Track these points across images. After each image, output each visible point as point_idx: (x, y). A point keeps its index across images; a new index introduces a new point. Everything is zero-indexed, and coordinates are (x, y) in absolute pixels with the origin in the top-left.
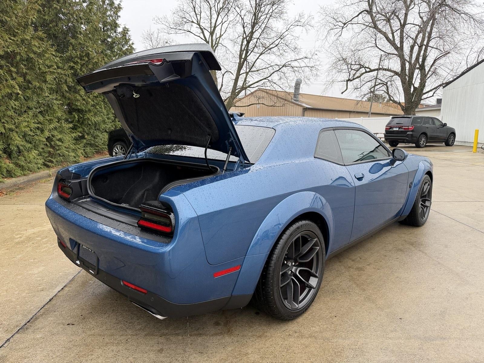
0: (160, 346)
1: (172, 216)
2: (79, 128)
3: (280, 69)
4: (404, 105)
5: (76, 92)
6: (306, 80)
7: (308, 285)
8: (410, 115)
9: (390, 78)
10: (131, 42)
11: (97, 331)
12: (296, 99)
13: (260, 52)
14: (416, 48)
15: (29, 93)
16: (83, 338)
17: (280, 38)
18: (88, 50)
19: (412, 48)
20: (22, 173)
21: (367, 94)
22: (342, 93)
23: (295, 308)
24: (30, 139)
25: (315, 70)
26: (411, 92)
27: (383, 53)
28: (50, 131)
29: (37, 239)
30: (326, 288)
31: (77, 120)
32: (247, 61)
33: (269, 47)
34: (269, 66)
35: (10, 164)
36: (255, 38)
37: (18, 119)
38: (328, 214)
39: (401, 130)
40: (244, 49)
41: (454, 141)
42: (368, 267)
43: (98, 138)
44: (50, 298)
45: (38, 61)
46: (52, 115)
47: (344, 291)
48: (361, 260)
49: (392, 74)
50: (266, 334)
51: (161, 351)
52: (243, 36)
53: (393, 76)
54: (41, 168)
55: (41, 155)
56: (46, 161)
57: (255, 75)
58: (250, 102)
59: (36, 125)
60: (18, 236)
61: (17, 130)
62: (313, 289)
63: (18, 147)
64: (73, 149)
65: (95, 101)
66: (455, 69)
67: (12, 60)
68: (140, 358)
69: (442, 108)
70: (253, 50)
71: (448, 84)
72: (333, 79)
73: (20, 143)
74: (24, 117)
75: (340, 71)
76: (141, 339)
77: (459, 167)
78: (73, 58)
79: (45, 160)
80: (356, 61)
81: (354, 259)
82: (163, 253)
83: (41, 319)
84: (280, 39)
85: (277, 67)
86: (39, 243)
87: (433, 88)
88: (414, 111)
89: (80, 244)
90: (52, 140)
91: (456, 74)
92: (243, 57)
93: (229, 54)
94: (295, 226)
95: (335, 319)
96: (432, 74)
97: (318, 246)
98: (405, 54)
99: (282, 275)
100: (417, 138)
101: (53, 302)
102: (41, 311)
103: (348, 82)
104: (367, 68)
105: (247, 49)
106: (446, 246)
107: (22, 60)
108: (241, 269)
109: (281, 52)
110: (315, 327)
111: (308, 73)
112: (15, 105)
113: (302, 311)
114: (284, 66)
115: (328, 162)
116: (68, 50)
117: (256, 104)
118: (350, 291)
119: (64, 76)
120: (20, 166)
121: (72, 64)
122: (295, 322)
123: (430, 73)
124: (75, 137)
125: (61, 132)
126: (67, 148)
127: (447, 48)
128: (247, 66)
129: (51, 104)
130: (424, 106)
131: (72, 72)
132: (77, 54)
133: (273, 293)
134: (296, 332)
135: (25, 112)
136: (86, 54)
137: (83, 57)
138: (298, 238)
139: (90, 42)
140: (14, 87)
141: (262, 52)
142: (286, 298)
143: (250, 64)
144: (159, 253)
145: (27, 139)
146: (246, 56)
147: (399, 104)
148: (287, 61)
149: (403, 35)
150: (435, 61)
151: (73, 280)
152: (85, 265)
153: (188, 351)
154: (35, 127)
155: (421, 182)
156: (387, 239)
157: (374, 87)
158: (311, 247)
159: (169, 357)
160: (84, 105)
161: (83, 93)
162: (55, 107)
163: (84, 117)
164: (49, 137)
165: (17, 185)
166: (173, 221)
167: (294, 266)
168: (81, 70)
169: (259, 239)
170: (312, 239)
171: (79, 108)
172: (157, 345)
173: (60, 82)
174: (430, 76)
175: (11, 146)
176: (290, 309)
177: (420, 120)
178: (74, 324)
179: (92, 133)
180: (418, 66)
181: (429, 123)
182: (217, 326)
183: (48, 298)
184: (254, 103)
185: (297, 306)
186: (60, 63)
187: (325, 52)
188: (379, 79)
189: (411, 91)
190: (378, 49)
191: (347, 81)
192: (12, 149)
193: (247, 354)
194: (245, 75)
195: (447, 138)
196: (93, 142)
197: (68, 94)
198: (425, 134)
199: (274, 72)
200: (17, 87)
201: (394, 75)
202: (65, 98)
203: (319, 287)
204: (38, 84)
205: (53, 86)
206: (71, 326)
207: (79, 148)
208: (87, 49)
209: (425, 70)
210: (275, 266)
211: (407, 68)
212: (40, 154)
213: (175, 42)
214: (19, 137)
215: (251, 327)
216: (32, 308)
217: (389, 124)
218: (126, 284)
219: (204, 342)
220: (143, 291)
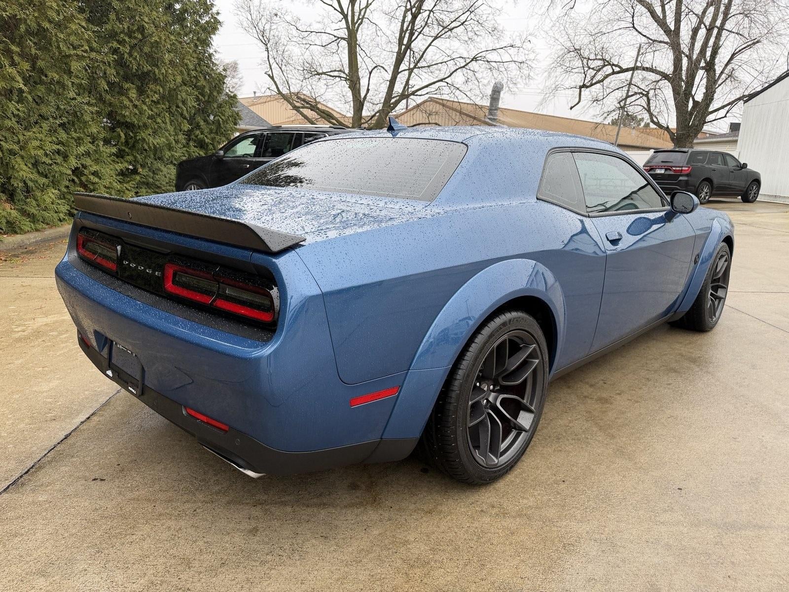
0: (253, 524)
1: (274, 292)
2: (128, 155)
3: (466, 65)
4: (675, 131)
5: (122, 92)
6: (511, 86)
7: (515, 424)
8: (685, 147)
9: (655, 83)
10: (214, 10)
11: (143, 492)
12: (492, 117)
13: (434, 34)
14: (702, 32)
15: (41, 90)
16: (118, 505)
17: (468, 10)
18: (142, 20)
19: (695, 31)
20: (33, 227)
21: (614, 110)
22: (571, 108)
23: (492, 465)
24: (45, 169)
25: (527, 69)
26: (689, 110)
27: (644, 40)
28: (78, 157)
29: (51, 334)
30: (545, 431)
31: (124, 141)
32: (411, 50)
33: (449, 25)
34: (449, 58)
35: (13, 211)
36: (426, 10)
37: (24, 135)
38: (558, 303)
39: (668, 172)
40: (407, 29)
41: (758, 193)
42: (618, 397)
43: (161, 173)
44: (66, 433)
45: (56, 35)
46: (81, 131)
47: (576, 437)
48: (605, 386)
49: (658, 77)
50: (439, 508)
51: (254, 531)
52: (406, 7)
53: (658, 81)
54: (64, 219)
55: (64, 198)
56: (73, 208)
57: (423, 74)
58: (415, 121)
59: (55, 147)
60: (20, 329)
61: (22, 153)
62: (524, 432)
63: (25, 183)
64: (118, 191)
65: (155, 110)
66: (766, 70)
67: (12, 33)
68: (218, 542)
69: (740, 139)
70: (422, 30)
71: (752, 96)
72: (557, 83)
73: (28, 176)
74: (34, 132)
75: (569, 71)
76: (220, 510)
77: (768, 235)
78: (116, 33)
79: (71, 206)
80: (597, 53)
81: (593, 383)
82: (258, 360)
83: (48, 469)
84: (469, 13)
85: (462, 60)
86: (54, 340)
87: (726, 103)
88: (691, 143)
89: (112, 342)
90: (82, 174)
91: (769, 79)
92: (405, 42)
93: (381, 37)
94: (498, 321)
95: (563, 486)
96: (727, 79)
97: (537, 358)
98: (681, 42)
99: (473, 406)
100: (695, 186)
101: (70, 441)
102: (49, 454)
103: (582, 89)
104: (616, 66)
105: (412, 29)
106: (754, 367)
107: (29, 32)
108: (399, 393)
109: (470, 34)
110: (528, 499)
111: (514, 72)
112: (18, 110)
113: (505, 470)
114: (475, 59)
115: (560, 209)
116: (109, 20)
117: (425, 124)
118: (587, 438)
119: (101, 65)
120: (29, 214)
121: (115, 45)
122: (491, 488)
123: (724, 76)
124: (121, 170)
125: (97, 161)
126: (108, 188)
127: (755, 33)
128: (412, 59)
129: (80, 111)
130: (708, 135)
131: (115, 58)
132: (124, 28)
133: (456, 439)
134: (493, 507)
135: (36, 123)
136: (138, 28)
137: (134, 33)
138: (504, 342)
139: (147, 8)
140: (13, 79)
141: (438, 34)
142: (477, 447)
143: (416, 54)
144: (250, 359)
145: (41, 169)
146: (410, 41)
147: (667, 129)
148: (480, 51)
149: (681, 9)
150: (733, 56)
151: (107, 404)
152: (121, 378)
153: (302, 534)
154: (52, 150)
155: (715, 255)
156: (650, 352)
157: (626, 99)
158: (525, 360)
159: (267, 543)
160: (137, 117)
161: (134, 96)
162: (87, 118)
163: (136, 136)
164: (77, 167)
165: (24, 246)
166: (277, 302)
167: (493, 391)
168: (130, 55)
169: (432, 342)
170: (527, 345)
171: (128, 120)
172: (247, 520)
173: (95, 75)
174: (722, 83)
175: (12, 181)
176: (483, 467)
177: (701, 158)
178: (104, 480)
179: (149, 165)
180: (703, 64)
181: (716, 162)
182: (354, 491)
183: (63, 432)
184: (421, 122)
185: (496, 461)
186: (95, 41)
187: (544, 36)
188: (635, 85)
189: (688, 107)
190: (636, 33)
191: (581, 87)
192: (16, 185)
193: (407, 542)
194: (407, 73)
195: (745, 189)
196: (151, 180)
197: (108, 97)
198: (709, 180)
199: (457, 69)
200: (19, 79)
201: (661, 80)
202: (105, 102)
203: (536, 430)
204: (57, 76)
205: (83, 82)
206: (99, 483)
207: (127, 189)
208: (140, 20)
209: (715, 71)
210: (460, 390)
211: (684, 68)
212: (62, 196)
213: (290, 14)
214: (26, 165)
215: (414, 495)
216: (35, 448)
217: (649, 162)
218: (193, 413)
219: (330, 519)
220: (223, 427)
